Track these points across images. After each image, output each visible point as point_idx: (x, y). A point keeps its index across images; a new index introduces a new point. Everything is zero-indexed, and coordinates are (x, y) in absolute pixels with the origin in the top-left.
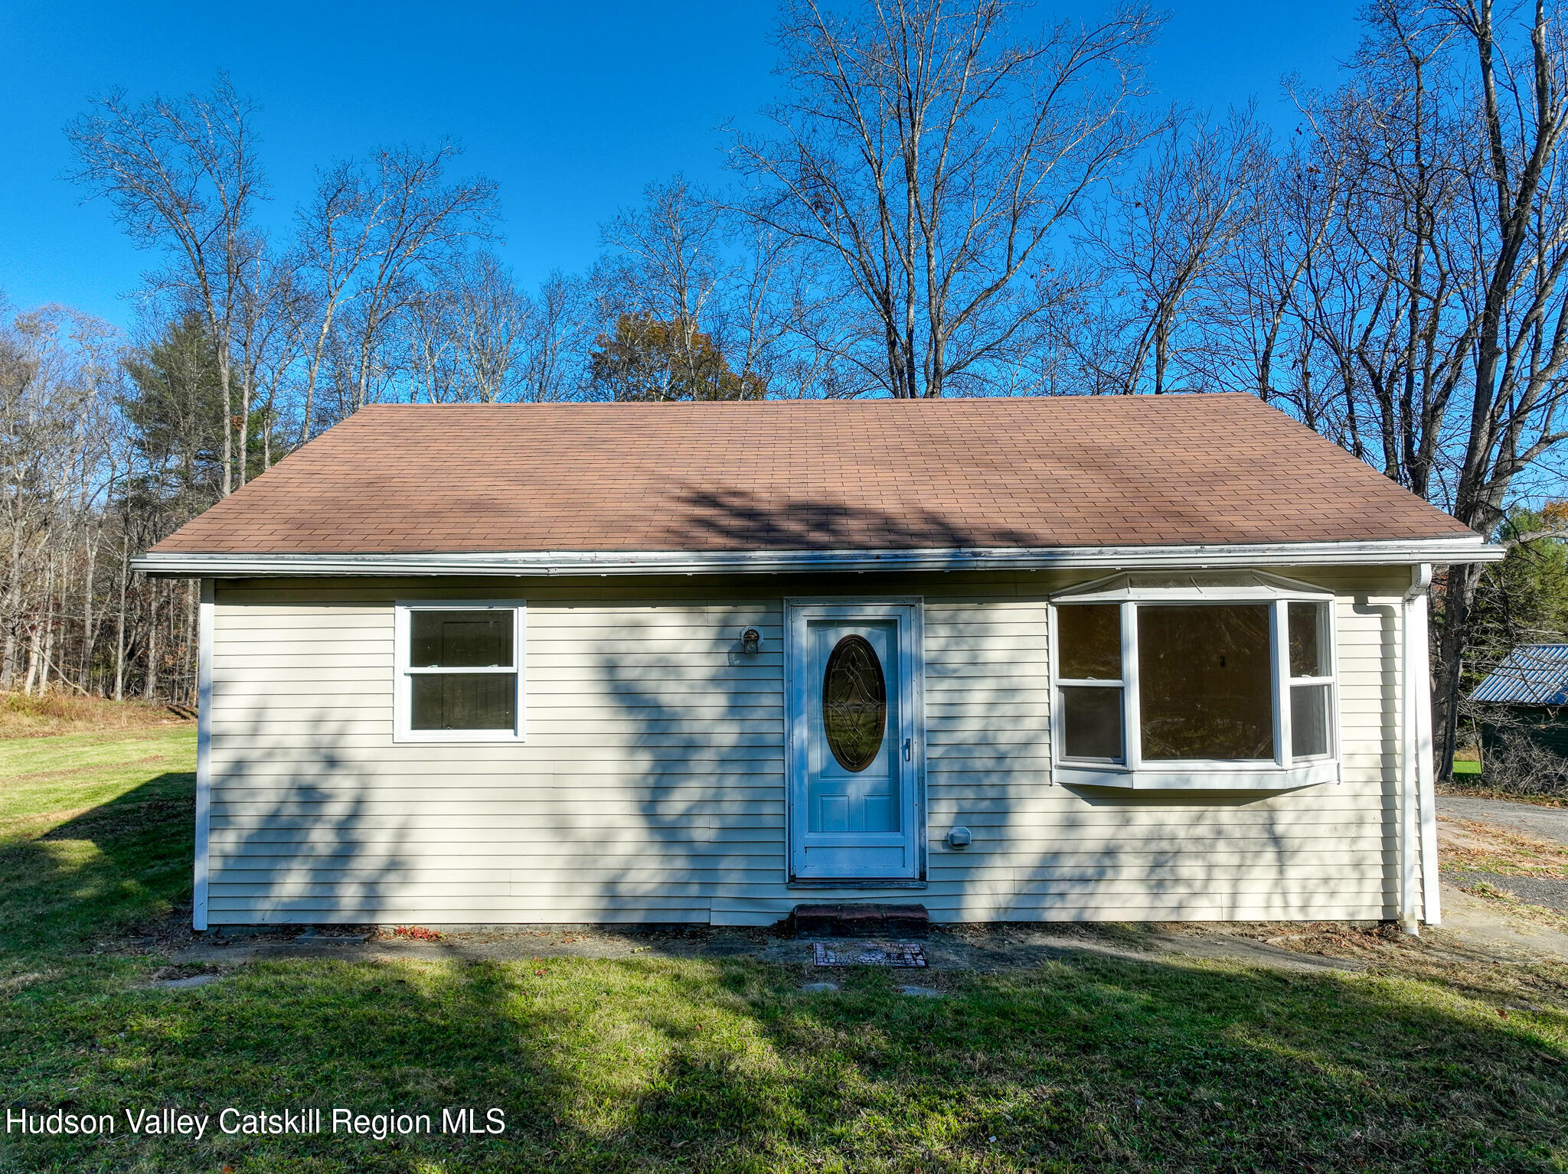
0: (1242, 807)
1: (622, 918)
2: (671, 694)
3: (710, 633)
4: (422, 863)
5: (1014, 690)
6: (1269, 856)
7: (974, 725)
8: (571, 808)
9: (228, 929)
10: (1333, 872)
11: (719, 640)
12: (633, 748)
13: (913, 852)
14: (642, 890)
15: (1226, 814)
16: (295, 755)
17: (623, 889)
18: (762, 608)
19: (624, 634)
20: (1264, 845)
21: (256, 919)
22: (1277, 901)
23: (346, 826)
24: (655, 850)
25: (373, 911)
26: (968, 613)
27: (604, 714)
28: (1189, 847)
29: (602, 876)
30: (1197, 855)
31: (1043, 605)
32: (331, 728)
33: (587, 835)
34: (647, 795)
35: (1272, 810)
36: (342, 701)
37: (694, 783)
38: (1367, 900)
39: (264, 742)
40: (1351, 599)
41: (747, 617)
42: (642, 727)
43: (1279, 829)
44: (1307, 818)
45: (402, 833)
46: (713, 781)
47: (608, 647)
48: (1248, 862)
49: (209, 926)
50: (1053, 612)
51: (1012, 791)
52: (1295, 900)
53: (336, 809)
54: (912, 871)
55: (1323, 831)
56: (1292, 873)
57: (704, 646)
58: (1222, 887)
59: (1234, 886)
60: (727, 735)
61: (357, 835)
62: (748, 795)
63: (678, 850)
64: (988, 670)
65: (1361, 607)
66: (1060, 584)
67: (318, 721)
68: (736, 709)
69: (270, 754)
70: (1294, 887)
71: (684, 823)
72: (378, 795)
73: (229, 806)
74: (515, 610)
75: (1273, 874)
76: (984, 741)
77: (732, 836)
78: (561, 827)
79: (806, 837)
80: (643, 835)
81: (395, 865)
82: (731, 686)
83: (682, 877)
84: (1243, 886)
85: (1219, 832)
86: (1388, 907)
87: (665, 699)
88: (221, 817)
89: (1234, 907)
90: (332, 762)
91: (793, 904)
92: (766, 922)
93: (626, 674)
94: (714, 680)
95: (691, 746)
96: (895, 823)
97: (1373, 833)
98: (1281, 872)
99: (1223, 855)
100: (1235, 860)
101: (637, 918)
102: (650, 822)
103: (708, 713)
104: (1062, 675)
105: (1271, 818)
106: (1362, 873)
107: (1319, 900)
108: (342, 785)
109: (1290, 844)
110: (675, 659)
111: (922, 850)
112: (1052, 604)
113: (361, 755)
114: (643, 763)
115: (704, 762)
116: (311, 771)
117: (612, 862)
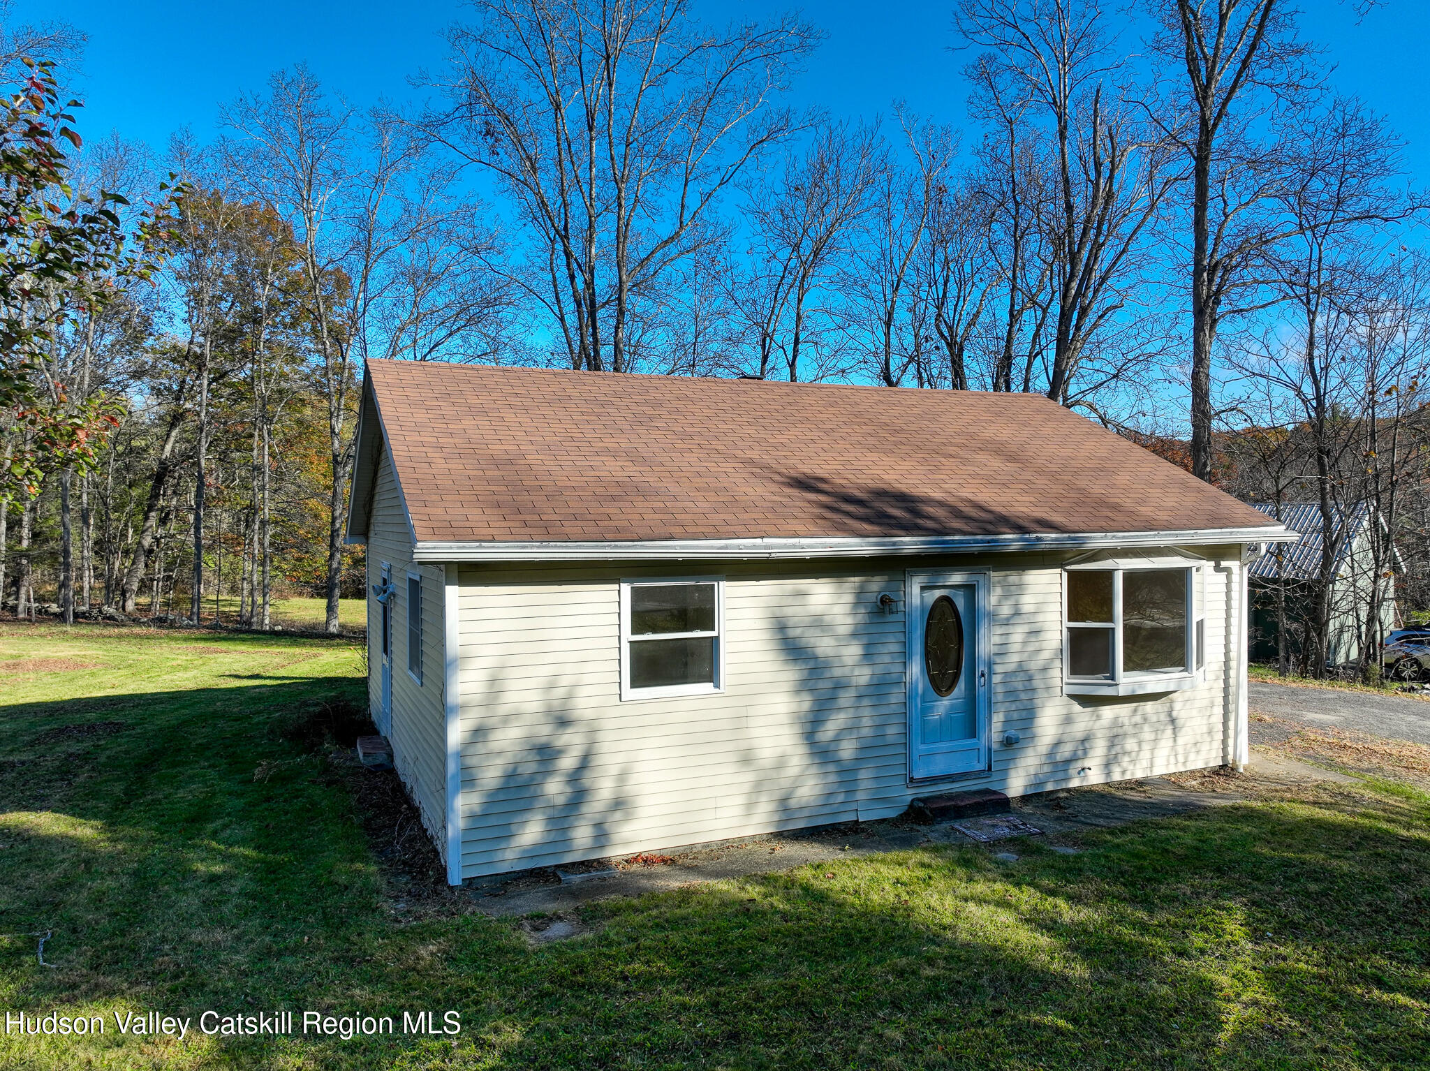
0: (1159, 702)
1: (790, 827)
2: (824, 645)
3: (849, 598)
4: (641, 801)
5: (1037, 632)
6: (1169, 732)
7: (1015, 658)
8: (756, 743)
9: (480, 880)
10: (1198, 737)
11: (857, 603)
12: (798, 692)
13: (984, 753)
14: (803, 802)
15: (1149, 707)
16: (528, 720)
17: (793, 803)
18: (886, 578)
19: (790, 601)
20: (1166, 725)
21: (504, 868)
22: (1172, 760)
23: (576, 777)
24: (814, 770)
25: (602, 847)
26: (1013, 578)
27: (777, 666)
28: (1130, 730)
29: (777, 795)
30: (1135, 735)
31: (1058, 571)
32: (559, 693)
33: (767, 763)
34: (808, 728)
35: (1172, 702)
36: (568, 669)
37: (842, 715)
38: (1214, 754)
39: (502, 710)
40: (1212, 563)
41: (876, 585)
42: (805, 674)
43: (1174, 714)
44: (1188, 705)
45: (623, 776)
46: (851, 713)
47: (778, 613)
48: (1159, 737)
49: (463, 880)
50: (1065, 575)
51: (1038, 702)
52: (1181, 759)
53: (567, 763)
54: (982, 766)
55: (1194, 713)
56: (1180, 741)
57: (847, 609)
58: (1146, 755)
59: (1152, 753)
60: (863, 676)
61: (586, 783)
62: (878, 721)
63: (831, 768)
64: (1024, 618)
65: (1218, 569)
66: (1068, 556)
67: (550, 687)
68: (868, 656)
69: (506, 720)
70: (1180, 750)
71: (832, 747)
72: (605, 747)
73: (474, 771)
74: (716, 584)
75: (1171, 743)
76: (1021, 669)
77: (868, 751)
78: (746, 759)
79: (919, 748)
80: (806, 761)
81: (619, 804)
82: (865, 640)
83: (834, 788)
84: (1157, 752)
85: (1145, 719)
86: (1225, 757)
87: (820, 652)
88: (468, 780)
89: (1152, 766)
90: (563, 722)
91: (910, 798)
92: (892, 814)
93: (792, 633)
94: (854, 635)
95: (839, 686)
96: (972, 732)
97: (1219, 711)
98: (1175, 741)
99: (1147, 735)
100: (1152, 737)
101: (801, 825)
102: (811, 749)
103: (849, 661)
104: (1070, 620)
105: (1171, 707)
106: (1212, 737)
107: (1192, 757)
108: (572, 741)
109: (1179, 723)
110: (827, 619)
111: (990, 749)
112: (1065, 570)
113: (588, 714)
114: (806, 702)
115: (846, 698)
116: (544, 731)
117: (785, 783)
